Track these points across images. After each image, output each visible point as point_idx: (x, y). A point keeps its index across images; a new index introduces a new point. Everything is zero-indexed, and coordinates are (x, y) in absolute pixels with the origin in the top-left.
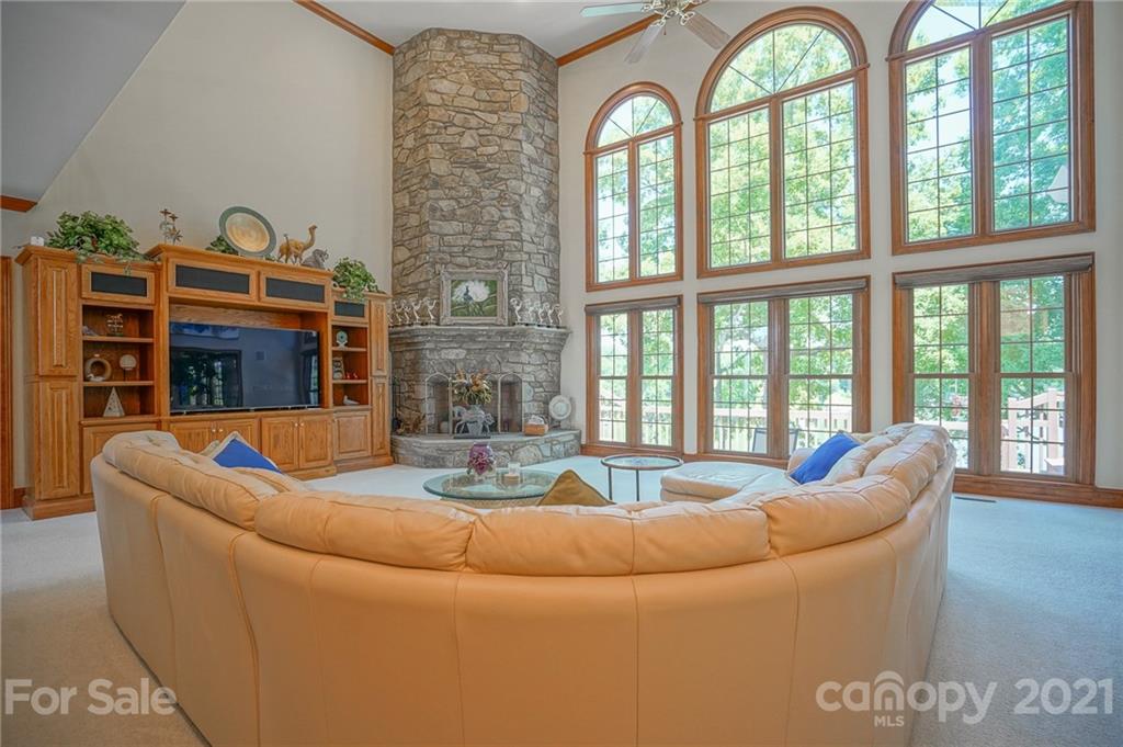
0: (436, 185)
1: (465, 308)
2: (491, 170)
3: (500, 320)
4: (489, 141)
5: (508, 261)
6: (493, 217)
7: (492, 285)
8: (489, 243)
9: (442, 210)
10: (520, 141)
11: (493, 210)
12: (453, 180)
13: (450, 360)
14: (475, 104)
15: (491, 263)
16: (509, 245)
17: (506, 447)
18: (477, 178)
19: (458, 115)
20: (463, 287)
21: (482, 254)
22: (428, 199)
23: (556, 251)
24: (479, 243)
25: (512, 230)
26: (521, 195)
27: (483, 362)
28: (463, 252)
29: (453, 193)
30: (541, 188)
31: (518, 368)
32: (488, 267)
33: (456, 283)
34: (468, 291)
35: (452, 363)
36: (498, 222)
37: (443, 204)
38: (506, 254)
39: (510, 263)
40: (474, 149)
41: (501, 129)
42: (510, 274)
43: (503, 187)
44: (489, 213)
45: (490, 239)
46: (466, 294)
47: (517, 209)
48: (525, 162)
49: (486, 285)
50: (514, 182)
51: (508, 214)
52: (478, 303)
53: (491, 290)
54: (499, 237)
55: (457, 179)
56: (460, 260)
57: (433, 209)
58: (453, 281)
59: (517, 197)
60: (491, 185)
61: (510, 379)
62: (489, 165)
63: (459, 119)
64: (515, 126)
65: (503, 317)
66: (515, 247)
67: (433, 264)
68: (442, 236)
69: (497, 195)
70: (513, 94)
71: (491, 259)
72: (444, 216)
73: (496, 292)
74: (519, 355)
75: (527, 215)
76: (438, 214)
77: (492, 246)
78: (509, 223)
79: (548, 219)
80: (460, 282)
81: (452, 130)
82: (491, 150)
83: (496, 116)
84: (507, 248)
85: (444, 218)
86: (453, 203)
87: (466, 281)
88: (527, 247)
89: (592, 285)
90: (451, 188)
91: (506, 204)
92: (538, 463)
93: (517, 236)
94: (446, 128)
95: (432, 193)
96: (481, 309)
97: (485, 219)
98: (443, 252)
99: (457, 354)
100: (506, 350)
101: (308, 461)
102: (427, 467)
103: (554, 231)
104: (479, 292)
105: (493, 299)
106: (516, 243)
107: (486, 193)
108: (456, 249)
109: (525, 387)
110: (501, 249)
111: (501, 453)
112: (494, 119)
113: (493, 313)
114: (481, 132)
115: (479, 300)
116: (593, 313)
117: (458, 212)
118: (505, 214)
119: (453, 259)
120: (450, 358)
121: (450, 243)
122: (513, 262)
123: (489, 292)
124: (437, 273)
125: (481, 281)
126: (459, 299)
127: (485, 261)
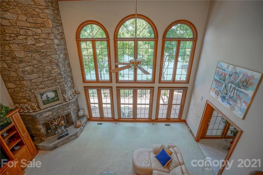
0: (21, 62)
1: (48, 101)
2: (43, 52)
3: (61, 102)
4: (40, 41)
5: (59, 82)
6: (49, 69)
7: (55, 91)
8: (50, 78)
9: (27, 71)
10: (53, 40)
11: (49, 67)
12: (29, 59)
13: (47, 116)
14: (28, 25)
15: (53, 85)
16: (58, 78)
18: (38, 56)
19: (21, 30)
20: (45, 95)
21: (48, 82)
22: (19, 68)
23: (71, 71)
24: (47, 79)
25: (57, 72)
26: (58, 60)
27: (58, 113)
28: (41, 83)
29: (30, 64)
30: (63, 53)
31: (69, 110)
32: (52, 86)
33: (42, 95)
34: (47, 96)
35: (48, 116)
36: (51, 71)
37: (27, 68)
38: (57, 80)
39: (59, 83)
40: (34, 45)
41: (44, 36)
42: (60, 86)
43: (50, 58)
44: (47, 68)
46: (47, 97)
47: (57, 65)
48: (56, 47)
49: (53, 92)
50: (54, 56)
52: (52, 98)
53: (55, 93)
54: (53, 76)
55: (30, 58)
56: (41, 86)
57: (23, 72)
58: (40, 94)
59: (56, 61)
60: (45, 58)
61: (68, 113)
62: (42, 51)
63: (22, 32)
64: (49, 34)
65: (62, 100)
66: (60, 77)
67: (30, 91)
68: (31, 80)
69: (48, 61)
70: (45, 20)
71: (52, 83)
72: (29, 73)
73: (57, 93)
74: (69, 107)
75: (61, 65)
76: (26, 73)
77: (52, 79)
78: (56, 70)
79: (67, 62)
80: (43, 94)
81: (20, 37)
82: (42, 44)
83: (39, 30)
85: (29, 74)
86: (31, 67)
87: (46, 93)
88: (64, 76)
89: (84, 81)
91: (53, 64)
92: (82, 132)
93: (60, 74)
94: (17, 36)
95: (21, 65)
96: (53, 100)
97: (46, 71)
98: (33, 85)
99: (49, 114)
100: (64, 107)
102: (53, 150)
103: (69, 64)
104: (51, 95)
105: (57, 96)
106: (60, 76)
107: (44, 61)
108: (38, 83)
109: (72, 113)
110: (55, 80)
111: (73, 137)
112: (39, 31)
113: (58, 100)
114: (35, 37)
116: (86, 89)
117: (35, 70)
118: (54, 68)
119: (38, 87)
120: (46, 115)
121: (35, 82)
122: (60, 82)
123: (55, 94)
124: (33, 93)
125: (51, 91)
126: (45, 99)
127: (50, 85)
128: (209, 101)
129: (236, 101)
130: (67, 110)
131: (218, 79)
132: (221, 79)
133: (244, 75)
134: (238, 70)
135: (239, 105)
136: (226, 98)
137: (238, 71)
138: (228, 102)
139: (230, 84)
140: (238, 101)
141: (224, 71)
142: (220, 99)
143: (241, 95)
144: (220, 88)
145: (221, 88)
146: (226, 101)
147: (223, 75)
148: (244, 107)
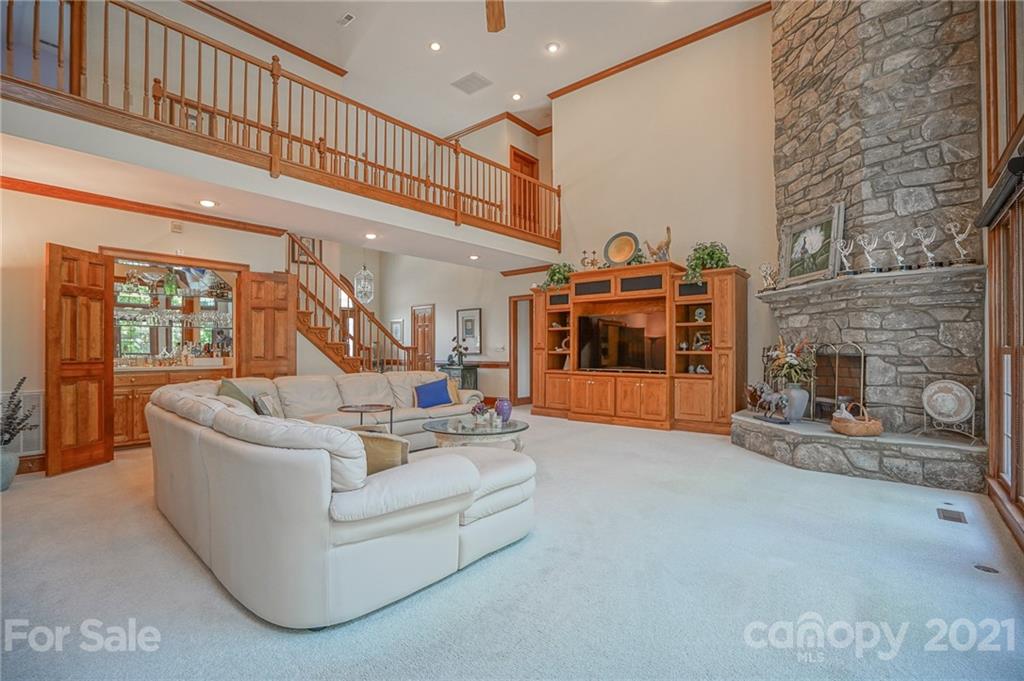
1: (801, 265)
2: (827, 76)
4: (825, 40)
5: (847, 188)
7: (827, 228)
8: (827, 173)
9: (786, 157)
11: (831, 127)
12: (794, 116)
15: (830, 199)
16: (848, 166)
18: (815, 97)
19: (796, 35)
20: (801, 240)
21: (821, 190)
24: (818, 178)
25: (851, 143)
26: (860, 87)
27: (823, 329)
28: (805, 196)
29: (795, 130)
31: (860, 336)
32: (827, 204)
34: (805, 243)
35: (798, 332)
36: (835, 141)
37: (786, 149)
38: (844, 180)
39: (849, 189)
40: (810, 63)
42: (849, 206)
43: (840, 90)
44: (827, 134)
45: (830, 167)
46: (803, 248)
47: (855, 110)
49: (821, 230)
50: (853, 73)
51: (846, 123)
52: (813, 256)
53: (825, 235)
54: (836, 160)
55: (797, 112)
56: (801, 207)
57: (779, 160)
58: (794, 235)
59: (855, 94)
60: (828, 96)
61: (850, 352)
62: (825, 71)
63: (797, 38)
66: (854, 164)
67: (782, 221)
68: (787, 186)
69: (834, 105)
71: (828, 194)
72: (788, 162)
73: (830, 237)
74: (860, 318)
76: (783, 163)
77: (831, 176)
78: (848, 134)
80: (799, 234)
81: (791, 58)
82: (827, 50)
84: (845, 170)
86: (795, 142)
87: (804, 231)
90: (793, 125)
91: (844, 109)
93: (857, 149)
94: (786, 60)
96: (814, 263)
97: (823, 143)
98: (788, 204)
99: (802, 322)
101: (647, 413)
104: (814, 241)
105: (826, 247)
106: (856, 158)
107: (824, 109)
108: (797, 197)
109: (874, 363)
110: (840, 175)
112: (828, 6)
113: (824, 264)
114: (817, 34)
115: (813, 252)
118: (843, 125)
121: (793, 190)
122: (853, 186)
123: (823, 238)
127: (822, 200)
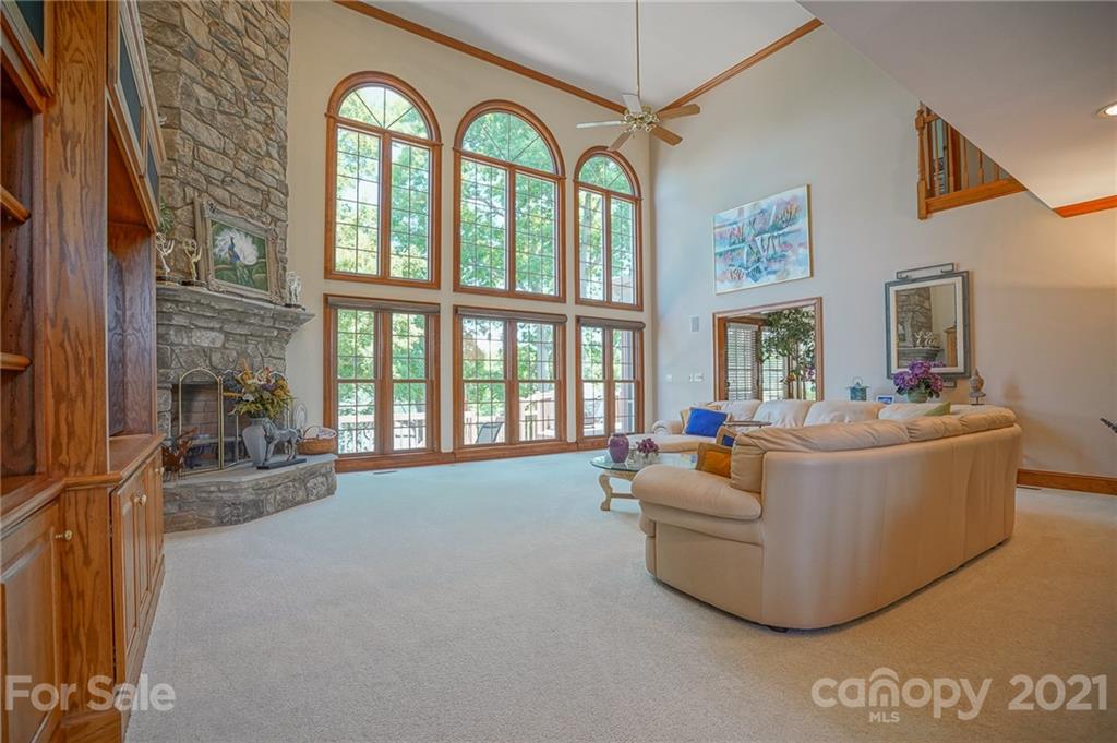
0: (190, 55)
2: (256, 78)
4: (255, 35)
5: (272, 217)
6: (259, 147)
8: (253, 182)
9: (198, 101)
11: (259, 138)
12: (214, 64)
13: (203, 348)
15: (256, 213)
17: (323, 471)
18: (242, 80)
20: (226, 237)
21: (244, 193)
22: (180, 71)
24: (242, 178)
25: (277, 177)
27: (243, 354)
28: (223, 181)
32: (254, 217)
33: (217, 228)
34: (233, 245)
35: (206, 353)
36: (264, 158)
37: (201, 92)
39: (275, 220)
40: (240, 34)
44: (254, 139)
45: (255, 177)
46: (231, 249)
49: (253, 243)
50: (279, 112)
51: (274, 153)
52: (246, 266)
54: (264, 179)
56: (219, 192)
57: (187, 93)
58: (213, 222)
60: (256, 100)
62: (256, 70)
64: (282, 36)
66: (280, 201)
68: (198, 143)
69: (262, 119)
71: (255, 206)
73: (264, 256)
76: (193, 105)
77: (257, 189)
80: (221, 227)
84: (272, 198)
85: (200, 116)
87: (230, 229)
89: (329, 271)
90: (210, 74)
91: (272, 137)
93: (282, 187)
95: (186, 66)
96: (250, 277)
97: (250, 145)
98: (199, 171)
99: (213, 341)
100: (269, 340)
104: (247, 251)
105: (262, 266)
106: (281, 196)
107: (251, 108)
108: (215, 174)
110: (266, 197)
112: (261, 7)
113: (264, 285)
115: (247, 263)
116: (333, 305)
117: (218, 117)
118: (271, 151)
119: (211, 187)
120: (203, 344)
121: (208, 160)
122: (278, 220)
123: (257, 254)
124: (188, 201)
125: (247, 234)
126: (222, 254)
127: (248, 208)
128: (719, 313)
129: (784, 256)
130: (274, 361)
131: (728, 248)
132: (734, 243)
133: (778, 206)
134: (764, 204)
135: (794, 258)
136: (762, 268)
137: (764, 207)
138: (769, 273)
139: (758, 239)
140: (789, 253)
141: (735, 226)
142: (748, 283)
143: (788, 239)
144: (737, 263)
145: (742, 259)
146: (764, 272)
147: (736, 232)
148: (804, 252)
